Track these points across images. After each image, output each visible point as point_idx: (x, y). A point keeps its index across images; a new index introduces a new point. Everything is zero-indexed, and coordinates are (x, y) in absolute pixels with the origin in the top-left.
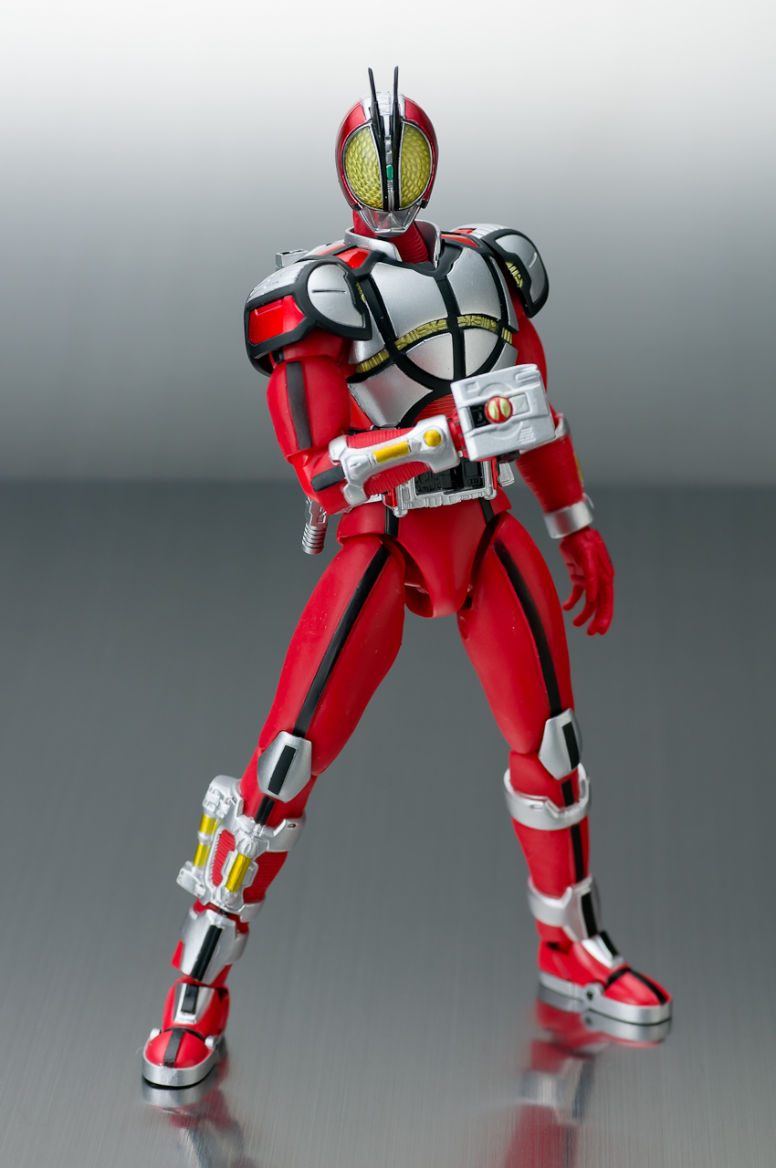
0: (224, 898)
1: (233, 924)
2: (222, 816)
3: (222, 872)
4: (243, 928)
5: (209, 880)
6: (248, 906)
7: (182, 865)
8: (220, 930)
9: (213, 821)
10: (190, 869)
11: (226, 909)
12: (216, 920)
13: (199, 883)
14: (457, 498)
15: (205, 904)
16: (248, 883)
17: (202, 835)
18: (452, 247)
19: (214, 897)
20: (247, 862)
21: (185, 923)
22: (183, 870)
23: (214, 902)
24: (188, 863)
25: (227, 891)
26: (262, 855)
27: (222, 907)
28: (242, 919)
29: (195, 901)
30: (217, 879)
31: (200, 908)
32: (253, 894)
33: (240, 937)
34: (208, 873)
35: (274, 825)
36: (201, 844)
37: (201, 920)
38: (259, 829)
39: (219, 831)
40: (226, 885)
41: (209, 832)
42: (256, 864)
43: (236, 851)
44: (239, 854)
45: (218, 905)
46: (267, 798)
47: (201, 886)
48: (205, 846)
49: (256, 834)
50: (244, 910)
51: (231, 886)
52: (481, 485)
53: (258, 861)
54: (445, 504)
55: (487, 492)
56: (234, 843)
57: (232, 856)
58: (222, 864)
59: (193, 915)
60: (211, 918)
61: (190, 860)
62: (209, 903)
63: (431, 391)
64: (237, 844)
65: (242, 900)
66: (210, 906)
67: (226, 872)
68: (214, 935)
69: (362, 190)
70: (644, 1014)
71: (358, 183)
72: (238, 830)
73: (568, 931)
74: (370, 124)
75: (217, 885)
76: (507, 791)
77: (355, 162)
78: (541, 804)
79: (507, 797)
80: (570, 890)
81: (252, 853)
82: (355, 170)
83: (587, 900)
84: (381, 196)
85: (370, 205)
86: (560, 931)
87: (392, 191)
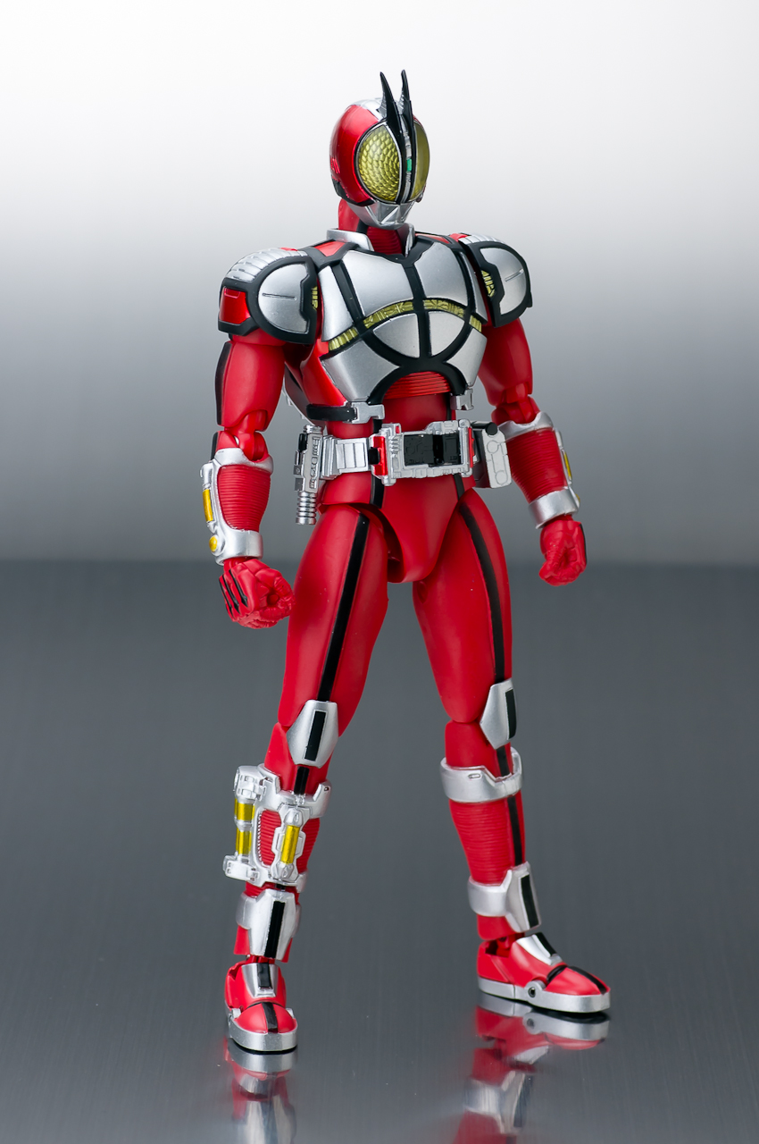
0: (281, 873)
1: (291, 897)
2: (260, 798)
3: (274, 849)
5: (259, 862)
6: (301, 876)
8: (283, 903)
9: (249, 807)
10: (235, 859)
11: (283, 884)
12: (277, 897)
13: (248, 868)
14: (437, 472)
15: (260, 885)
16: (299, 852)
17: (241, 823)
18: (423, 242)
19: (269, 875)
20: (297, 833)
22: (228, 862)
23: (271, 880)
25: (282, 867)
26: (307, 823)
27: (279, 882)
28: (299, 890)
30: (268, 858)
34: (255, 857)
35: (313, 792)
36: (241, 832)
37: (261, 900)
38: (300, 800)
39: (258, 811)
40: (281, 860)
41: (248, 818)
42: (303, 835)
43: (283, 826)
44: (286, 826)
45: (275, 881)
46: (303, 768)
47: (252, 870)
48: (246, 832)
49: (299, 804)
51: (285, 859)
52: (458, 461)
53: (305, 829)
54: (429, 476)
55: (464, 469)
56: (280, 819)
58: (271, 843)
59: (249, 900)
60: (270, 897)
62: (266, 883)
63: (398, 367)
64: (282, 820)
65: (297, 871)
66: (267, 885)
67: (276, 848)
68: (278, 909)
69: (377, 184)
70: (587, 1003)
71: (373, 178)
72: (279, 807)
73: (510, 919)
74: (385, 123)
75: (270, 864)
76: (444, 771)
77: (370, 160)
78: (479, 772)
79: (445, 776)
80: (510, 873)
81: (300, 823)
82: (370, 166)
83: (525, 882)
84: (396, 188)
85: (384, 200)
86: (503, 921)
87: (408, 184)
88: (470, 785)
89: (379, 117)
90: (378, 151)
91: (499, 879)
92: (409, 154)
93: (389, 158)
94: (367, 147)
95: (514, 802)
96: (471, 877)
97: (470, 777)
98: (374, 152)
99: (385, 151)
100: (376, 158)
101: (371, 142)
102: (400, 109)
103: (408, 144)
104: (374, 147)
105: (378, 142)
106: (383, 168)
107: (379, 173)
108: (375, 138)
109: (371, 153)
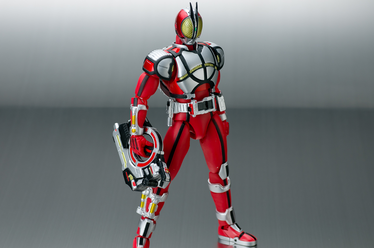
0: (150, 215)
1: (153, 221)
2: (147, 194)
3: (149, 209)
4: (155, 222)
5: (145, 211)
6: (156, 216)
7: (137, 208)
8: (149, 223)
9: (145, 195)
10: (140, 209)
11: (150, 218)
12: (148, 221)
13: (142, 212)
14: (207, 112)
15: (144, 217)
16: (156, 211)
17: (142, 199)
18: (200, 46)
19: (147, 215)
20: (155, 205)
21: (139, 223)
22: (138, 209)
24: (139, 207)
25: (150, 213)
26: (159, 203)
27: (149, 217)
28: (155, 220)
29: (141, 217)
30: (147, 210)
31: (143, 218)
32: (157, 213)
33: (154, 224)
34: (144, 209)
35: (162, 195)
36: (142, 202)
37: (144, 221)
38: (157, 197)
39: (147, 198)
40: (150, 212)
41: (144, 198)
42: (157, 206)
43: (152, 202)
44: (153, 203)
46: (159, 188)
47: (143, 213)
48: (143, 202)
50: (155, 218)
51: (151, 212)
52: (213, 108)
53: (158, 205)
54: (205, 113)
55: (214, 110)
57: (151, 204)
58: (148, 207)
59: (142, 220)
60: (146, 221)
61: (139, 206)
62: (146, 217)
63: (199, 83)
64: (152, 201)
65: (154, 215)
66: (146, 218)
67: (150, 208)
68: (148, 225)
69: (186, 33)
70: (251, 244)
71: (185, 32)
72: (152, 198)
73: (227, 222)
74: (190, 17)
75: (148, 212)
76: (209, 184)
77: (185, 27)
78: (218, 185)
79: (209, 185)
80: (227, 210)
81: (156, 203)
82: (185, 28)
83: (232, 213)
84: (192, 35)
85: (188, 37)
86: (225, 222)
87: (195, 34)
88: (216, 188)
89: (189, 14)
90: (187, 24)
91: (224, 211)
92: (196, 26)
93: (190, 27)
94: (185, 23)
95: (228, 193)
96: (217, 210)
97: (216, 187)
98: (186, 25)
99: (189, 24)
100: (187, 26)
101: (186, 22)
102: (194, 13)
103: (196, 23)
104: (186, 23)
105: (188, 22)
106: (188, 29)
107: (187, 30)
108: (187, 21)
109: (185, 25)
